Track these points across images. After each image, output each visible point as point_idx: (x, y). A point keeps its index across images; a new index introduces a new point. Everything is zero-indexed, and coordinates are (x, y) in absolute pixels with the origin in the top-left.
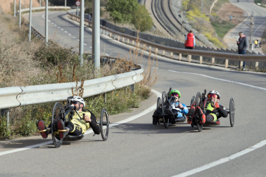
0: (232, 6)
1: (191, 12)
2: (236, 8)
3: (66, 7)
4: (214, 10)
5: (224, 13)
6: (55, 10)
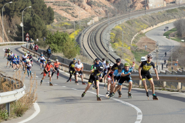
0: (147, 39)
1: (116, 44)
2: (150, 40)
3: (23, 42)
4: (134, 42)
5: (141, 44)
6: (15, 44)
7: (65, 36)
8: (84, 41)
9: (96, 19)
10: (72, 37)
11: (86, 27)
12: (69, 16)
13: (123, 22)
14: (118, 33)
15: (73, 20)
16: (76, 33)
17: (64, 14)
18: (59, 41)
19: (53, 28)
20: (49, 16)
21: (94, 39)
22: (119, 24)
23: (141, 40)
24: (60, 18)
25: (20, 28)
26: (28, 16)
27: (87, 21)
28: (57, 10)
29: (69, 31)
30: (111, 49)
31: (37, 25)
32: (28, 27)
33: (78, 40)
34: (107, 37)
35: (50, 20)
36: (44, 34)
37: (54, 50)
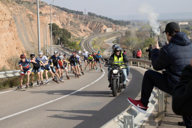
0: (106, 44)
1: (94, 46)
3: (60, 45)
4: (101, 45)
5: (104, 46)
6: (57, 46)
7: (75, 43)
8: (82, 45)
9: (87, 37)
10: (78, 43)
11: (83, 39)
12: (76, 36)
13: (97, 38)
14: (95, 42)
15: (78, 37)
16: (79, 42)
17: (75, 35)
18: (73, 45)
19: (71, 40)
20: (69, 35)
21: (86, 44)
22: (95, 38)
23: (103, 44)
24: (73, 36)
25: (58, 40)
26: (61, 36)
27: (83, 37)
28: (72, 33)
29: (77, 41)
30: (92, 48)
31: (65, 39)
32: (61, 39)
33: (80, 44)
34: (91, 43)
35: (70, 37)
36: (68, 42)
37: (71, 48)
